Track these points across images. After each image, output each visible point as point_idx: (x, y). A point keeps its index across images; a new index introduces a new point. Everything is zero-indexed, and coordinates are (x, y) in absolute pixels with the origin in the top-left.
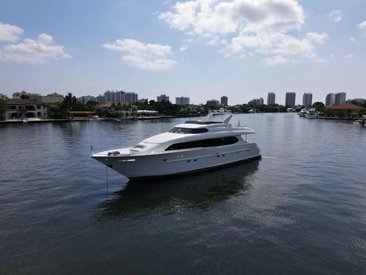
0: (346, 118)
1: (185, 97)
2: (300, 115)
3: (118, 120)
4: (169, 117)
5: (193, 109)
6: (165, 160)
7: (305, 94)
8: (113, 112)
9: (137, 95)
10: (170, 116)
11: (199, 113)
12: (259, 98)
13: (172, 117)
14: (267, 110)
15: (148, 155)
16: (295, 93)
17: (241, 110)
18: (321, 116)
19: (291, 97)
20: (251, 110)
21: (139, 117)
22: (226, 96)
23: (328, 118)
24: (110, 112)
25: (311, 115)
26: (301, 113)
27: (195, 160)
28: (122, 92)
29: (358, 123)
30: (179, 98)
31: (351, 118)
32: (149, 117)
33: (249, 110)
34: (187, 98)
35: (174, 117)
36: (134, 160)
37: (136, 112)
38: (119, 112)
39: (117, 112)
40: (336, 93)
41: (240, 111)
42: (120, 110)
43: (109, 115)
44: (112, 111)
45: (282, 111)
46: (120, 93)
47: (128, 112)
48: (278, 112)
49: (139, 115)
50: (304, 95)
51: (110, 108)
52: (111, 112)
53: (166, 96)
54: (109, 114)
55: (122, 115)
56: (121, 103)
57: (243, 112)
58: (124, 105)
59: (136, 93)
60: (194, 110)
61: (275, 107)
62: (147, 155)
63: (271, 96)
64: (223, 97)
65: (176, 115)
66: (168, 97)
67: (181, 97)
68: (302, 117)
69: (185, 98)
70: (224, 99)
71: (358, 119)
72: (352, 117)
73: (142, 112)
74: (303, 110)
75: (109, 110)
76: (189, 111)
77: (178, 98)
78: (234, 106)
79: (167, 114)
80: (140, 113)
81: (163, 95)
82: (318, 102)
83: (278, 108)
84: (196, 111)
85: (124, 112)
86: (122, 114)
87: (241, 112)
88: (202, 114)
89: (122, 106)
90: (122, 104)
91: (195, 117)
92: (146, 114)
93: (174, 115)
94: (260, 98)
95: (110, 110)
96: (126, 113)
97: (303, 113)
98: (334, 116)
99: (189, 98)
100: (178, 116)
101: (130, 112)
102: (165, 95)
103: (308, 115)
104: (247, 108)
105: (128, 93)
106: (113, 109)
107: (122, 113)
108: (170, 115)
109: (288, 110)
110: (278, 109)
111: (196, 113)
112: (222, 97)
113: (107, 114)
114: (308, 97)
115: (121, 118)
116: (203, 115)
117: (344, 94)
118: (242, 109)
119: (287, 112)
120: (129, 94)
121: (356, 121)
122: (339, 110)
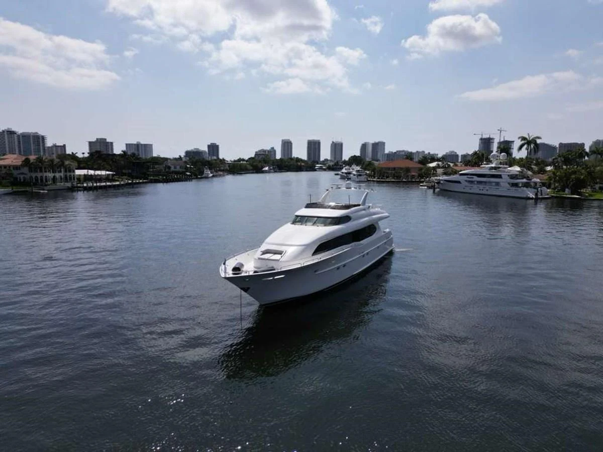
0: (404, 180)
1: (143, 142)
2: (341, 175)
3: (41, 191)
4: (139, 183)
5: (175, 168)
6: (315, 271)
7: (333, 142)
8: (25, 176)
9: (43, 138)
10: (141, 181)
11: (188, 173)
12: (268, 148)
13: (143, 183)
14: (287, 168)
15: (304, 266)
16: (319, 140)
17: (251, 168)
18: (371, 178)
19: (314, 147)
20: (267, 168)
21: (85, 185)
22: (216, 144)
23: (382, 180)
24: (18, 176)
25: (359, 177)
26: (343, 173)
27: (344, 266)
28: (8, 131)
29: (426, 187)
30: (132, 144)
31: (410, 180)
32: (104, 184)
33: (262, 168)
34: (147, 145)
35: (146, 183)
36: (283, 276)
37: (72, 174)
38: (39, 175)
39: (34, 175)
40: (373, 142)
41: (249, 170)
42: (41, 171)
43: (15, 182)
44: (22, 174)
45: (308, 169)
46: (5, 133)
47: (57, 175)
48: (303, 171)
49: (79, 179)
50: (332, 144)
51: (16, 168)
52: (22, 176)
53: (108, 141)
54: (16, 179)
55: (46, 181)
56: (44, 159)
57: (254, 171)
58: (51, 162)
59: (41, 133)
60: (178, 169)
61: (299, 164)
62: (302, 266)
63: (286, 145)
64: (211, 144)
65: (151, 179)
66: (112, 143)
67: (135, 143)
68: (344, 179)
69: (145, 145)
70: (214, 148)
71: (423, 182)
72: (412, 179)
73: (85, 175)
74: (346, 169)
75: (15, 173)
76: (167, 170)
77: (130, 144)
78: (235, 161)
79: (133, 178)
80: (80, 175)
81: (101, 139)
82: (355, 156)
83: (303, 164)
84: (181, 170)
85: (50, 175)
86: (46, 179)
87: (251, 171)
88: (193, 175)
89: (48, 163)
90: (46, 160)
91: (182, 181)
92: (94, 177)
93: (148, 179)
94: (270, 148)
95: (19, 172)
96: (52, 177)
97: (346, 173)
98: (387, 177)
99: (151, 145)
100: (155, 179)
101: (59, 174)
102: (106, 139)
103: (355, 176)
104: (259, 165)
105: (23, 133)
106: (25, 170)
107: (46, 177)
108: (141, 179)
109: (316, 167)
110: (303, 166)
111: (183, 173)
112: (209, 144)
113: (12, 180)
114: (337, 148)
115: (45, 188)
116: (195, 177)
117: (383, 144)
118: (252, 165)
119: (315, 170)
120: (26, 137)
121: (421, 184)
122: (394, 169)
